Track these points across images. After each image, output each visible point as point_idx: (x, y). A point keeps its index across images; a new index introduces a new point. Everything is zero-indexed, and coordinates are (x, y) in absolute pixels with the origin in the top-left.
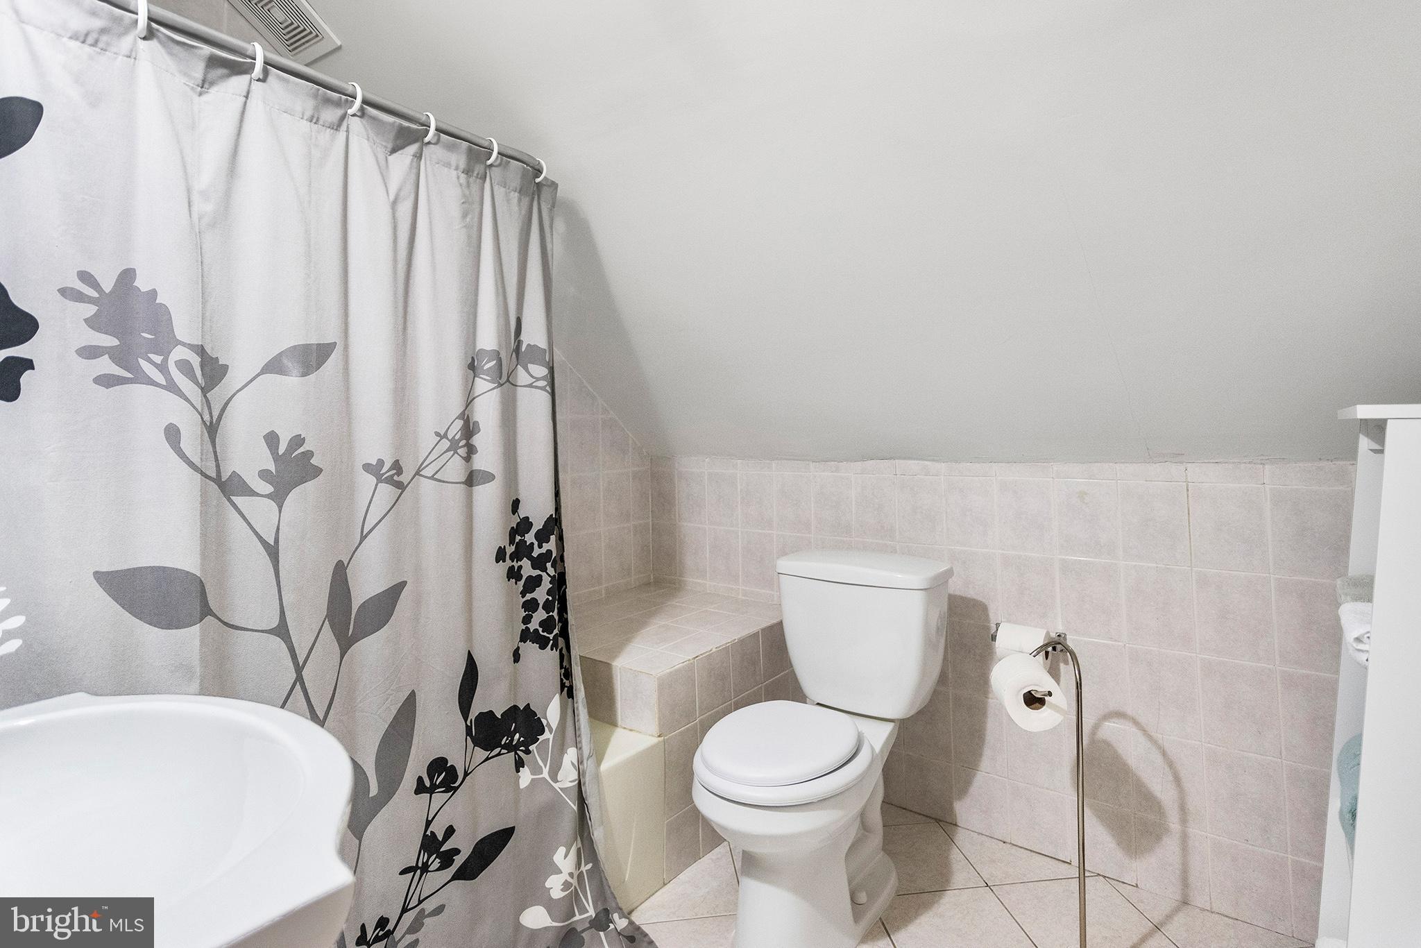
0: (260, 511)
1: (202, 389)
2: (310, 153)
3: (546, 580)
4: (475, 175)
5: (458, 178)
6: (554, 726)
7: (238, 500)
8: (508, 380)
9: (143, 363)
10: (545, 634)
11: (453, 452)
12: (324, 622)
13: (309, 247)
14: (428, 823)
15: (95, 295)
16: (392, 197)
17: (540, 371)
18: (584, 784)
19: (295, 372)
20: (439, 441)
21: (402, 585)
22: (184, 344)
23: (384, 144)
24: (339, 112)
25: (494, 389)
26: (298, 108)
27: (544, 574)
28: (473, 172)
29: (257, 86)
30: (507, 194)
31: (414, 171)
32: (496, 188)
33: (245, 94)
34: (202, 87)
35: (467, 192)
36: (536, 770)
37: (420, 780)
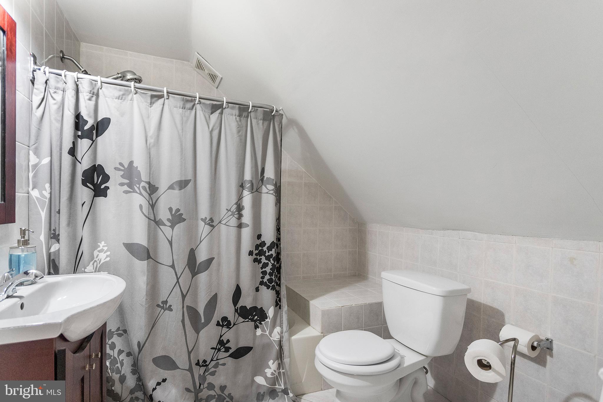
0: (167, 230)
1: (149, 194)
2: (182, 119)
3: (270, 265)
4: (243, 116)
5: (236, 119)
6: (271, 317)
7: (161, 227)
8: (257, 191)
9: (135, 187)
10: (269, 284)
11: (232, 216)
12: (186, 266)
13: (182, 149)
14: (221, 336)
15: (123, 169)
16: (210, 129)
17: (271, 187)
18: (282, 341)
19: (177, 189)
20: (228, 212)
21: (213, 259)
22: (144, 181)
23: (208, 111)
24: (192, 104)
25: (249, 194)
26: (178, 105)
27: (269, 262)
28: (242, 115)
29: (166, 101)
30: (257, 122)
31: (219, 119)
32: (253, 120)
33: (163, 104)
34: (151, 105)
35: (240, 123)
36: (263, 330)
37: (218, 322)
